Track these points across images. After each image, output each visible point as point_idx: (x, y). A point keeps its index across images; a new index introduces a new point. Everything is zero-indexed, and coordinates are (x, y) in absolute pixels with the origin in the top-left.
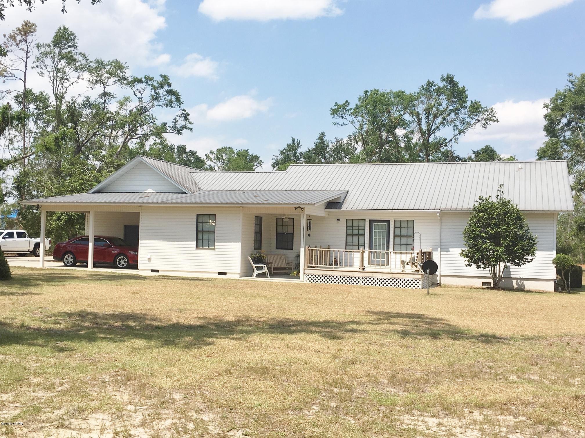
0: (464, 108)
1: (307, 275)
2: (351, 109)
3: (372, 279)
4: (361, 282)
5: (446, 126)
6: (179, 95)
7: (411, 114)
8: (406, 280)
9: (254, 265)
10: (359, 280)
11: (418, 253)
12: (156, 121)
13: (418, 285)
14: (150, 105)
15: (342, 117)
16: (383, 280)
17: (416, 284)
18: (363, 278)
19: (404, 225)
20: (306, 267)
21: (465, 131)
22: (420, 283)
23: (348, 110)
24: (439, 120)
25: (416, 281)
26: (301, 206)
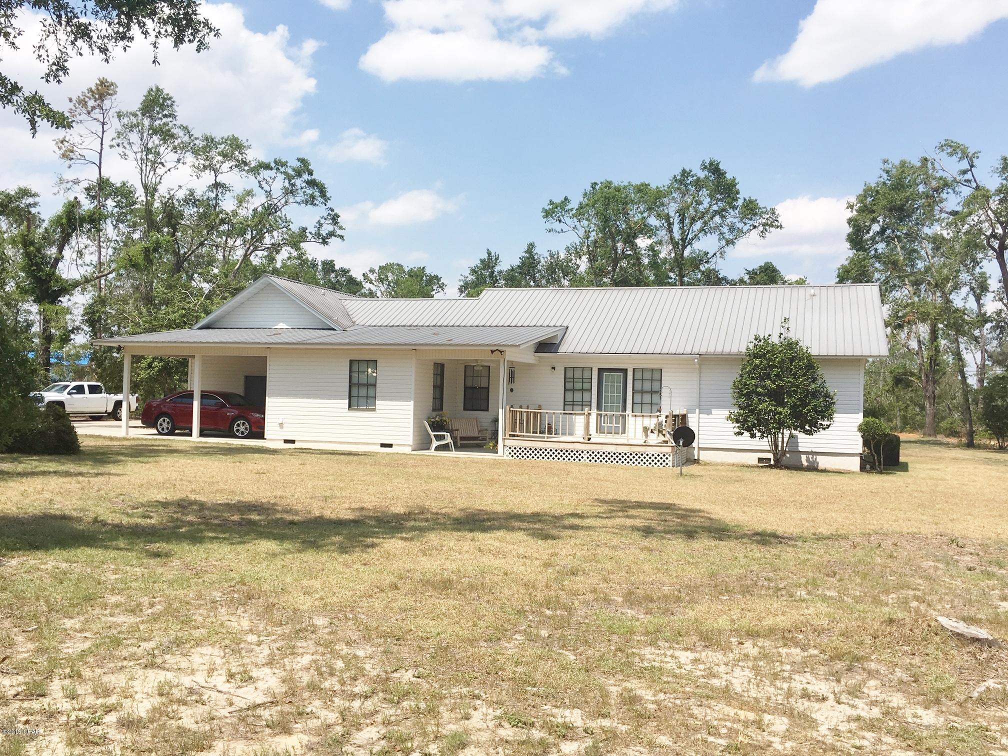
0: (734, 208)
1: (508, 448)
2: (572, 210)
3: (601, 453)
4: (585, 458)
5: (709, 234)
6: (325, 188)
7: (659, 216)
8: (650, 455)
9: (432, 434)
10: (582, 455)
11: (667, 417)
12: (291, 224)
13: (667, 461)
14: (283, 201)
15: (560, 221)
16: (617, 454)
17: (664, 461)
18: (588, 452)
19: (647, 375)
20: (507, 437)
21: (735, 241)
22: (670, 458)
23: (567, 211)
24: (698, 225)
25: (664, 455)
26: (500, 348)
